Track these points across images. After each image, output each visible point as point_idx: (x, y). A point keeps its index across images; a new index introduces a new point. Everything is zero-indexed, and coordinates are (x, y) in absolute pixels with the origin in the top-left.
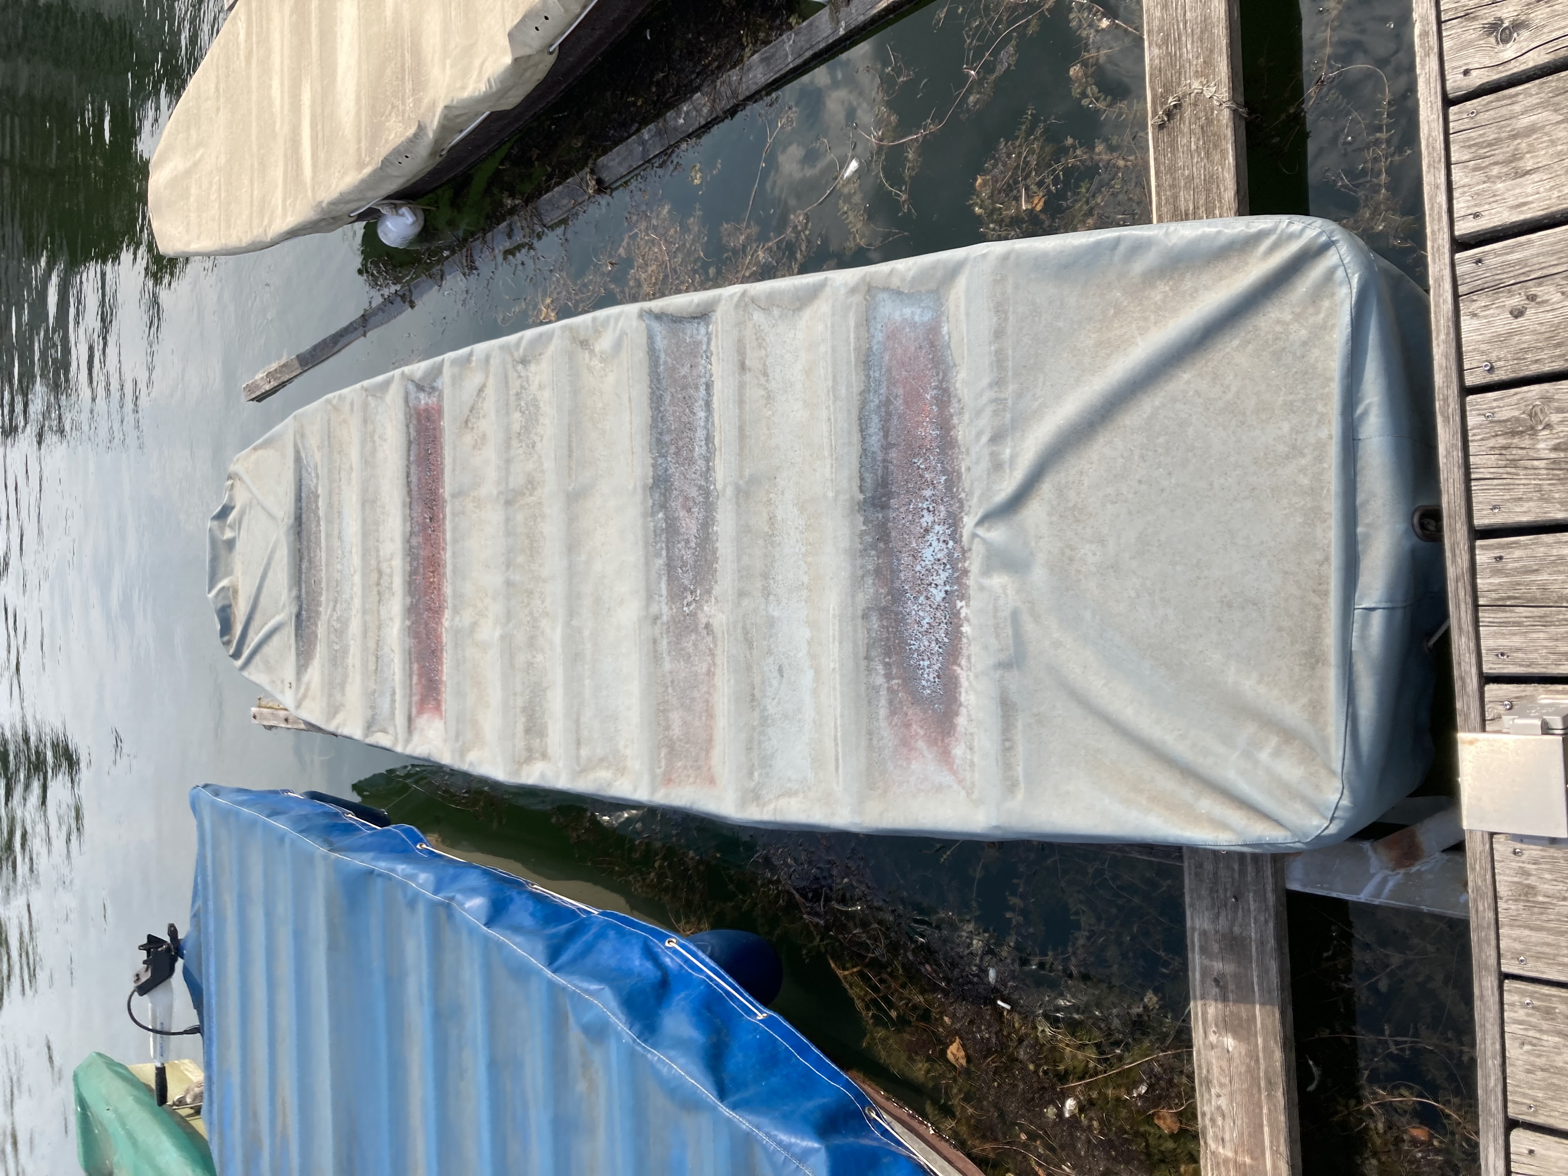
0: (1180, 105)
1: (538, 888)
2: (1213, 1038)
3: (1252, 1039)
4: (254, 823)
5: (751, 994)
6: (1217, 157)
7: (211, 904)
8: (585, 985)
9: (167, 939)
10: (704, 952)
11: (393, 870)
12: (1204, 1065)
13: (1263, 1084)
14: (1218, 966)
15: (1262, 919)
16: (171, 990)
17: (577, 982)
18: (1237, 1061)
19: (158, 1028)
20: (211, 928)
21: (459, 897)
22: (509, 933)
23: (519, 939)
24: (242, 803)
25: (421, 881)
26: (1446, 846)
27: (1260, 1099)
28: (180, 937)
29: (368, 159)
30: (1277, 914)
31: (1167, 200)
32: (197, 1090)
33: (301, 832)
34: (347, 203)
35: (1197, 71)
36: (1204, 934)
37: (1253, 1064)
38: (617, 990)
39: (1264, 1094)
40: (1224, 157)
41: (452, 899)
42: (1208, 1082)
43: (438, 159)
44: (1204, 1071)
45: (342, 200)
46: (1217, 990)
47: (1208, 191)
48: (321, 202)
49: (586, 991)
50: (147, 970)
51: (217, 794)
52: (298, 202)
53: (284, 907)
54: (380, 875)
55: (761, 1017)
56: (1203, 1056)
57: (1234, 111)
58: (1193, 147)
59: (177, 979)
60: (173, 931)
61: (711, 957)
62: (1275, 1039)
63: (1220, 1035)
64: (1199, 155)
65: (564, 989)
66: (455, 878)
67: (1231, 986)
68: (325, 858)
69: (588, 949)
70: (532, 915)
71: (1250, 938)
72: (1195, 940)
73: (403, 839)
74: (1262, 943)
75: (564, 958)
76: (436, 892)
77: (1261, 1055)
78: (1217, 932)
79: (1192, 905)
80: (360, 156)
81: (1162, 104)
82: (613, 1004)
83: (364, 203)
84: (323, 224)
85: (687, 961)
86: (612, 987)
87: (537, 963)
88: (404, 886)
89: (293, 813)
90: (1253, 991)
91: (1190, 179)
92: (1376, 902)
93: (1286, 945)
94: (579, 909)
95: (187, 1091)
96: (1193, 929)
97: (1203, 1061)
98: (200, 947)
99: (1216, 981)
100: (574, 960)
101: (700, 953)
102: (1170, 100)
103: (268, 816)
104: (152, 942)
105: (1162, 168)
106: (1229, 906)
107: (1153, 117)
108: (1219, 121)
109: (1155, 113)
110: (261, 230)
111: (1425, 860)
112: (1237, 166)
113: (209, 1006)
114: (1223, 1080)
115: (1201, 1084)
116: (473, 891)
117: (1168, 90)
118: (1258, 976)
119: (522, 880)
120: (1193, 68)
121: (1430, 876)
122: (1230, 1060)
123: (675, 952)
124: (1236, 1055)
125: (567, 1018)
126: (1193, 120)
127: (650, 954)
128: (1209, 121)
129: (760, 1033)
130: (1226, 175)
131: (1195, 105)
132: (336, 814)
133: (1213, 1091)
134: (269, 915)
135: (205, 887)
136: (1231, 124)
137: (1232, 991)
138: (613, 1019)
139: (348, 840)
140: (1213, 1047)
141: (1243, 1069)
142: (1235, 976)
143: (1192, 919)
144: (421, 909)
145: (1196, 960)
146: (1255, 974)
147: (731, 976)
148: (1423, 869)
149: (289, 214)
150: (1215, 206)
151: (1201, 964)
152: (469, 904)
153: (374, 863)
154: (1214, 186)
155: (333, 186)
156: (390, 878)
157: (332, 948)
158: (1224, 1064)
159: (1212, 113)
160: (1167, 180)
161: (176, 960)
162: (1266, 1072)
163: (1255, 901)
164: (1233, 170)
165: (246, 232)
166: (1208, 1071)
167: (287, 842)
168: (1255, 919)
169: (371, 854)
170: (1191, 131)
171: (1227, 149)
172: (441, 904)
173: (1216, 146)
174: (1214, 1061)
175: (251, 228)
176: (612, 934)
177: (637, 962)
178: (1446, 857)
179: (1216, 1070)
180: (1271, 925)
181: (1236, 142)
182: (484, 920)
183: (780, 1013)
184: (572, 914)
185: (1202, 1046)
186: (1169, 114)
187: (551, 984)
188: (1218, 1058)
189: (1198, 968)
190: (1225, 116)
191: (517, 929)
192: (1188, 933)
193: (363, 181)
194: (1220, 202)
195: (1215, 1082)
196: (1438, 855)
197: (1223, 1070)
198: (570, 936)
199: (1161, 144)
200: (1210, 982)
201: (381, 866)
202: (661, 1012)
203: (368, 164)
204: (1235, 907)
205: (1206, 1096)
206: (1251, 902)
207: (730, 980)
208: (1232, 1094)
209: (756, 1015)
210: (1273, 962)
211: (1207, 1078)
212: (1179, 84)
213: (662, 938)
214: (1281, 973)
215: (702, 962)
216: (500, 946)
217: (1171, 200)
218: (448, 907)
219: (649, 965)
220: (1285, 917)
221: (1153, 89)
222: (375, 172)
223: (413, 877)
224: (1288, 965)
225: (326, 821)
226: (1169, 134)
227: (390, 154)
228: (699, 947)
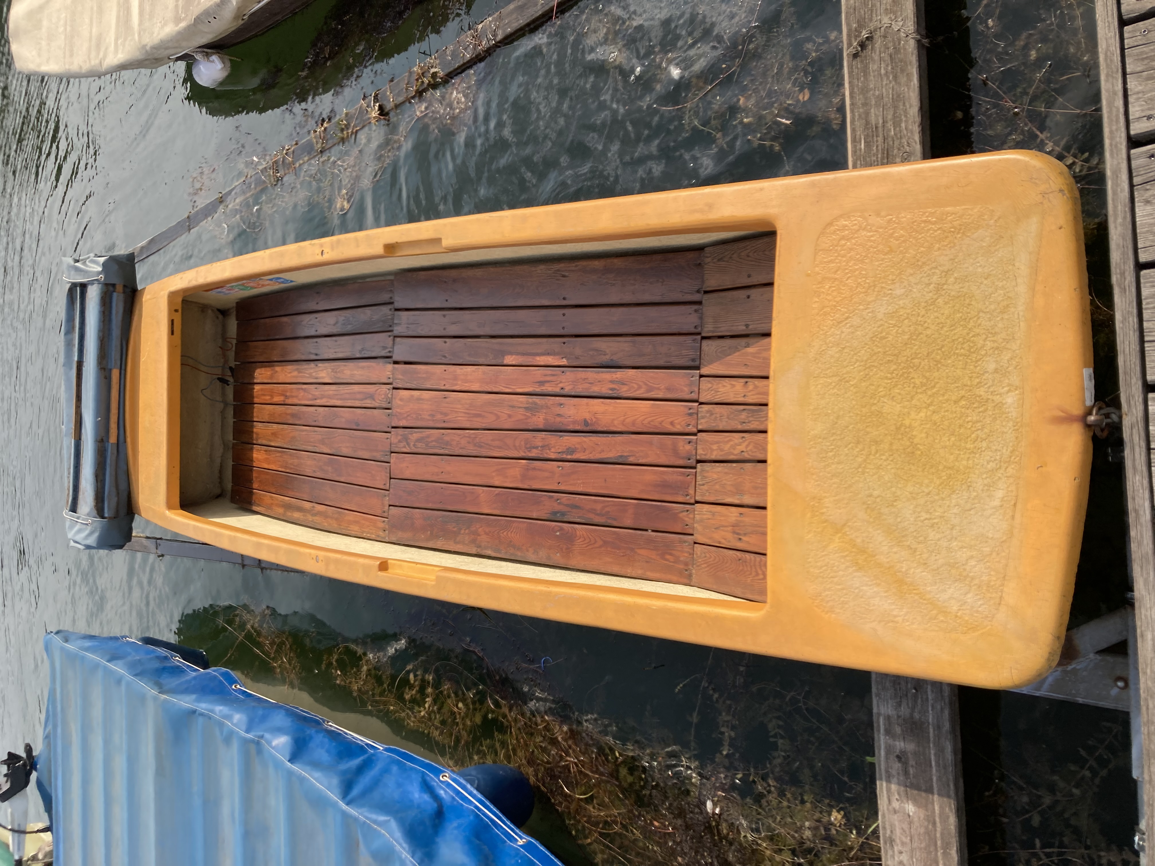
0: (872, 37)
1: (333, 726)
2: (896, 805)
3: (930, 806)
4: (96, 666)
5: (512, 822)
6: (903, 79)
7: (59, 730)
8: (374, 816)
9: (24, 755)
10: (472, 785)
11: (212, 711)
12: (888, 826)
13: (939, 843)
14: (900, 745)
15: (939, 707)
16: (26, 796)
17: (366, 814)
18: (916, 824)
19: (16, 828)
20: (59, 750)
21: (267, 736)
22: (308, 768)
23: (318, 774)
24: (87, 649)
25: (235, 721)
26: (1100, 648)
27: (936, 855)
28: (34, 754)
29: (183, 15)
30: (951, 703)
31: (860, 116)
32: (48, 849)
33: (136, 675)
34: (167, 48)
35: (886, 9)
36: (888, 718)
37: (930, 827)
38: (401, 822)
39: (940, 853)
40: (910, 80)
41: (262, 737)
42: (891, 841)
43: (241, 22)
44: (888, 832)
45: (163, 45)
46: (900, 765)
47: (896, 107)
48: (144, 46)
49: (375, 822)
50: (7, 782)
51: (66, 641)
52: (127, 43)
53: (119, 738)
54: (202, 714)
55: (521, 842)
56: (887, 818)
57: (919, 42)
58: (883, 71)
59: (32, 788)
60: (29, 749)
61: (477, 789)
62: (950, 806)
63: (902, 802)
64: (888, 78)
65: (356, 819)
66: (264, 718)
67: (912, 762)
68: (155, 699)
69: (376, 783)
70: (328, 751)
71: (929, 723)
72: (881, 724)
73: (221, 681)
74: (938, 727)
75: (355, 792)
76: (248, 731)
77: (937, 819)
78: (899, 717)
79: (878, 695)
80: (177, 12)
81: (856, 37)
82: (398, 834)
83: (180, 50)
84: (147, 62)
85: (458, 793)
86: (395, 818)
87: (334, 797)
88: (221, 725)
89: (129, 658)
90: (931, 766)
91: (881, 97)
92: (1037, 694)
93: (958, 728)
94: (367, 744)
95: (40, 850)
96: (879, 714)
97: (887, 823)
98: (50, 761)
99: (898, 757)
100: (364, 793)
101: (469, 786)
102: (864, 32)
103: (108, 661)
104: (12, 758)
105: (856, 90)
106: (909, 695)
107: (848, 48)
108: (905, 49)
109: (850, 44)
110: (97, 62)
111: (1082, 659)
112: (921, 87)
113: (57, 812)
114: (904, 839)
115: (885, 843)
116: (279, 730)
117: (861, 25)
118: (935, 754)
119: (319, 717)
120: (883, 7)
121: (1085, 673)
122: (910, 823)
123: (448, 785)
124: (916, 819)
125: (358, 845)
126: (882, 49)
127: (427, 788)
128: (897, 50)
129: (521, 858)
130: (911, 94)
131: (885, 37)
132: (166, 658)
133: (896, 848)
134: (107, 742)
135: (55, 715)
136: (916, 52)
137: (912, 766)
138: (398, 848)
139: (173, 682)
140: (895, 812)
141: (922, 830)
142: (915, 754)
143: (878, 706)
144: (235, 746)
145: (882, 741)
146: (932, 752)
147: (495, 805)
148: (1078, 667)
149: (120, 51)
150: (901, 120)
151: (886, 743)
152: (275, 743)
153: (196, 704)
154: (901, 104)
155: (155, 35)
156: (210, 718)
157: (160, 771)
158: (906, 826)
159: (899, 43)
160: (860, 99)
161: (30, 774)
162: (942, 834)
163: (932, 691)
164: (917, 90)
165: (85, 62)
166: (892, 832)
167: (123, 683)
168: (933, 706)
169: (194, 697)
170: (881, 59)
171: (912, 74)
172: (252, 741)
173: (902, 71)
174: (897, 823)
175: (90, 60)
176: (395, 769)
177: (418, 795)
178: (1098, 657)
179: (898, 831)
180: (947, 712)
181: (920, 66)
182: (288, 758)
183: (537, 839)
184: (361, 749)
185: (886, 811)
186: (863, 45)
187: (345, 815)
188: (900, 821)
189: (883, 747)
190: (911, 46)
191: (316, 765)
192: (875, 718)
193: (179, 33)
194: (906, 116)
195: (898, 841)
196: (1092, 656)
197: (904, 831)
198: (360, 770)
199: (855, 71)
200: (892, 757)
201: (203, 706)
202: (438, 840)
203: (184, 19)
204: (915, 696)
205: (890, 853)
206: (929, 693)
207: (495, 809)
208: (912, 850)
209: (517, 840)
210: (948, 743)
211: (890, 838)
212: (871, 20)
213: (437, 772)
214: (955, 752)
215: (470, 794)
216: (302, 780)
217: (863, 116)
218: (258, 743)
219: (426, 797)
220: (957, 705)
221: (848, 25)
222: (188, 28)
223: (229, 717)
224: (960, 745)
225: (157, 665)
226: (862, 62)
227: (201, 14)
228: (468, 781)
